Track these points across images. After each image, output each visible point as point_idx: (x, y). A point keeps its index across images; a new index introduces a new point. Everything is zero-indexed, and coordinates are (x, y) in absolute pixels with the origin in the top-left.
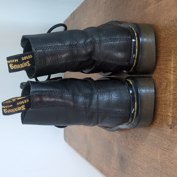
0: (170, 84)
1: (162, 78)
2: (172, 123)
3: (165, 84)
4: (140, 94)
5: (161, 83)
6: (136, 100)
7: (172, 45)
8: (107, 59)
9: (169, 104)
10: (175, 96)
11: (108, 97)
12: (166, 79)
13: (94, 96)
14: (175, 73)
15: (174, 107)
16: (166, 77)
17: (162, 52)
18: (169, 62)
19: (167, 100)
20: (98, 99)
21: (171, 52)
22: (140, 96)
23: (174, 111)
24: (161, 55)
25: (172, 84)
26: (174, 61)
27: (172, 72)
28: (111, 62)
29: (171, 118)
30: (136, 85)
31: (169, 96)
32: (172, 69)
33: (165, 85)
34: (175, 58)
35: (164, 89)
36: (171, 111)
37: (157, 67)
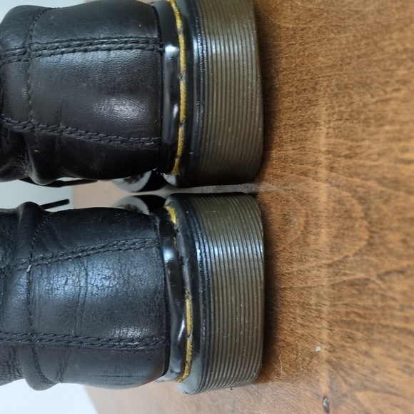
0: (316, 224)
1: (291, 198)
2: (331, 389)
3: (302, 220)
4: (202, 267)
5: (286, 220)
6: (188, 288)
7: (320, 58)
8: (62, 127)
9: (317, 305)
10: (337, 274)
11: (70, 282)
12: (304, 199)
13: (16, 281)
14: (334, 174)
15: (336, 322)
16: (303, 193)
17: (286, 91)
18: (311, 131)
19: (310, 287)
20: (29, 290)
21: (318, 87)
22: (202, 272)
23: (337, 338)
24: (285, 103)
25: (323, 222)
26: (330, 122)
27: (323, 173)
28: (79, 136)
29: (326, 366)
30: (190, 227)
31: (315, 272)
32: (322, 158)
33: (299, 224)
34: (331, 111)
35: (297, 241)
36: (325, 336)
37: (275, 154)
